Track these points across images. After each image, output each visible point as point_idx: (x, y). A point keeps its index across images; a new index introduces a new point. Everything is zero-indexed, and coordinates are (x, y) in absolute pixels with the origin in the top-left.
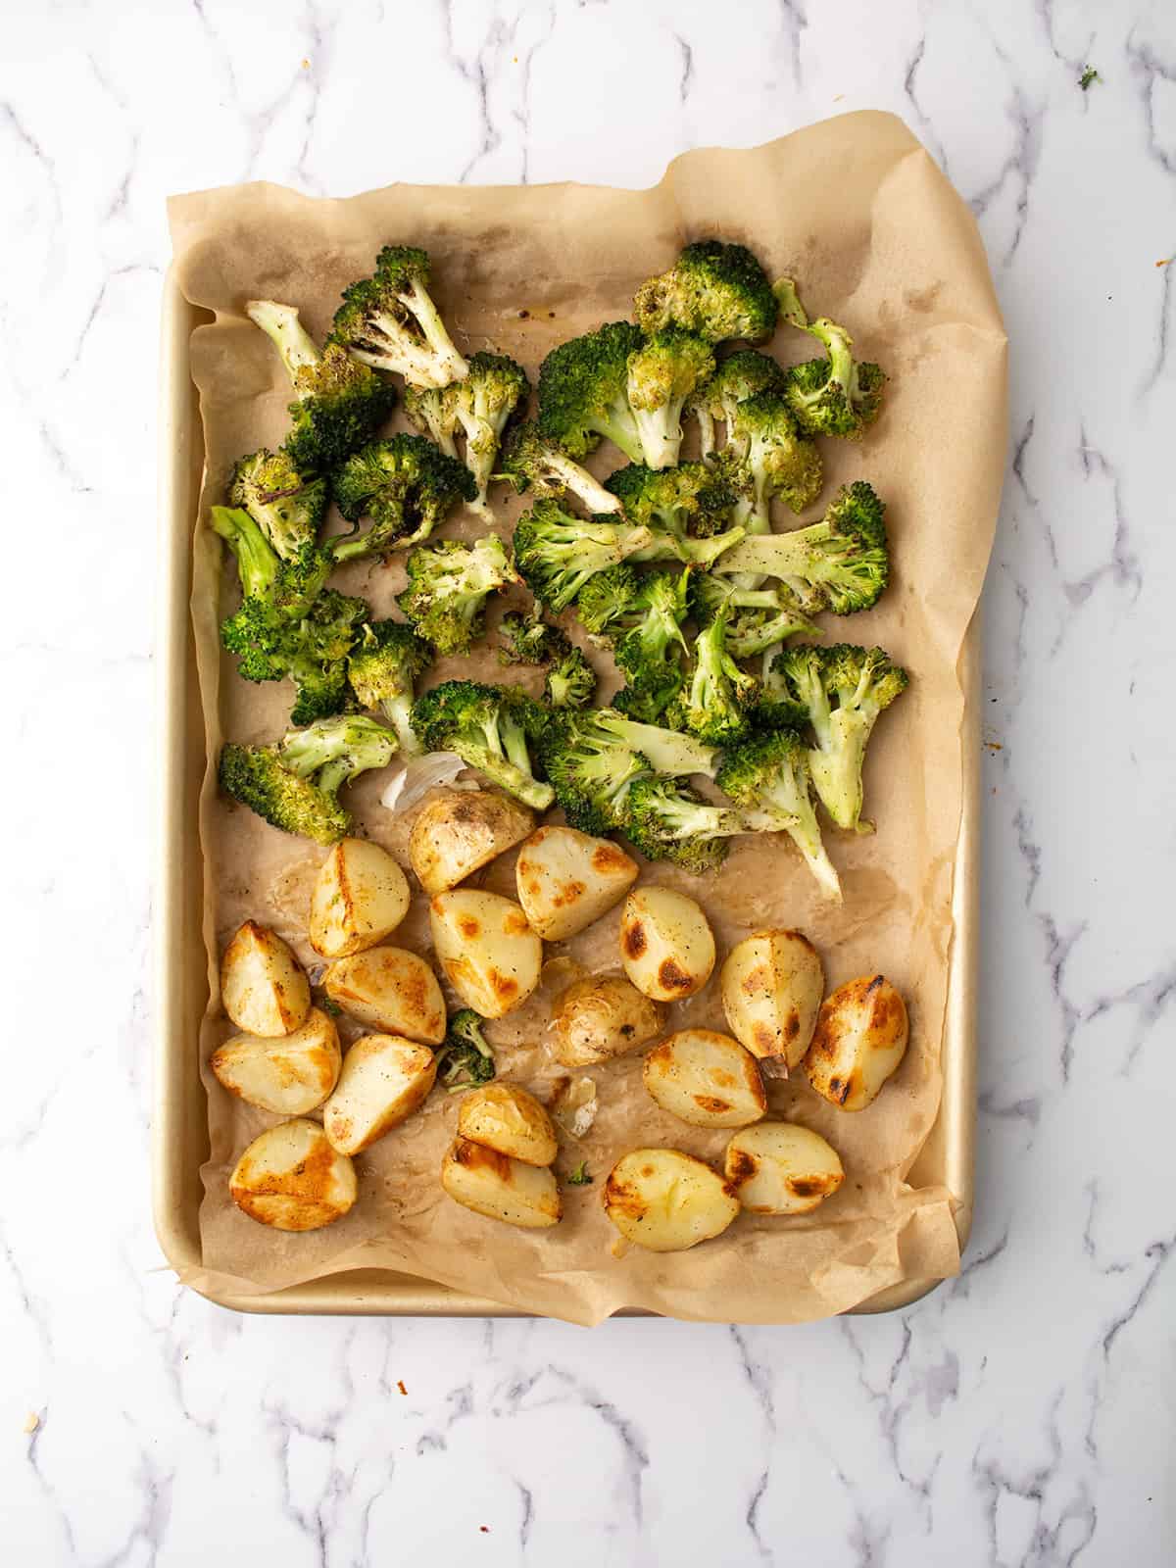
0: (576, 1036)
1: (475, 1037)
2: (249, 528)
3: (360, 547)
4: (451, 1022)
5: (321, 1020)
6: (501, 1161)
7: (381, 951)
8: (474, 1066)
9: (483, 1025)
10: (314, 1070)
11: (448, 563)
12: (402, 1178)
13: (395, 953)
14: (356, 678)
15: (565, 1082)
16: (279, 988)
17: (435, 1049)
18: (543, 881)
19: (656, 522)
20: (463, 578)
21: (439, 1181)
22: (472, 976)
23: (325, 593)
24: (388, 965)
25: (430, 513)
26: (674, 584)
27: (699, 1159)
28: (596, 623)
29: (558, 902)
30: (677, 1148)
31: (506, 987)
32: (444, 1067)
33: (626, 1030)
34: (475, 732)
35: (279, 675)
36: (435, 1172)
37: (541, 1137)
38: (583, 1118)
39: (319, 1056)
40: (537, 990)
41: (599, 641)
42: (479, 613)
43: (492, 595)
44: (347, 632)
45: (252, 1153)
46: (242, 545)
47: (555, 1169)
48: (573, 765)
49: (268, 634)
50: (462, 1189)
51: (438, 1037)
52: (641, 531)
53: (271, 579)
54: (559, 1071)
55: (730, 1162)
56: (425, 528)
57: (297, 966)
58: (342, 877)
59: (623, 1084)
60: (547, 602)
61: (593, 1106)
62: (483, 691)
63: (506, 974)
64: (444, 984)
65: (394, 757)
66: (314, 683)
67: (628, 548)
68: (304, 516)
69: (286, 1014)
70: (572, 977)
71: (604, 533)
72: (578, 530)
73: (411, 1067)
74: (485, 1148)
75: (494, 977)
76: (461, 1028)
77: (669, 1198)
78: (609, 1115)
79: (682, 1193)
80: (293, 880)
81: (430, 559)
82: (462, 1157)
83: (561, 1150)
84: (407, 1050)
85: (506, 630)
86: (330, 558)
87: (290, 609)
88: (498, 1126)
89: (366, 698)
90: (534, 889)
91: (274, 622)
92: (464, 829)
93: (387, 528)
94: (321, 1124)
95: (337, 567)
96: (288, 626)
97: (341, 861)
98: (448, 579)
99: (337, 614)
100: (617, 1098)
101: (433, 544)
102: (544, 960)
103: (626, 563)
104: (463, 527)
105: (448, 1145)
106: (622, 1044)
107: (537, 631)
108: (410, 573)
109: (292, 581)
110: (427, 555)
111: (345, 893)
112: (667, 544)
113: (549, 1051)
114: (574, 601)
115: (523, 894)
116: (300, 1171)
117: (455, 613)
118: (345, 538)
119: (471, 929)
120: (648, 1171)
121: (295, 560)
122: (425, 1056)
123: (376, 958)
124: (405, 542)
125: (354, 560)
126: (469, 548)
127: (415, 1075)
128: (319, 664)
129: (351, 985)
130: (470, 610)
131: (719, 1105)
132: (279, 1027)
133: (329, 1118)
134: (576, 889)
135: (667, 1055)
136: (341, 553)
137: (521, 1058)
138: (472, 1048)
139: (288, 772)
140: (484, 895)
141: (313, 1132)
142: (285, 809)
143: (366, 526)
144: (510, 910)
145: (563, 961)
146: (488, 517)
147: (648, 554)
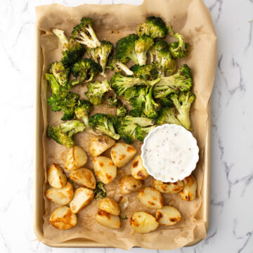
0: (124, 188)
1: (102, 188)
2: (53, 78)
3: (77, 82)
4: (97, 185)
5: (69, 185)
6: (108, 215)
7: (82, 169)
8: (102, 194)
9: (104, 185)
10: (67, 195)
11: (96, 86)
12: (86, 218)
13: (85, 169)
14: (76, 112)
15: (122, 197)
16: (60, 178)
17: (94, 190)
18: (117, 155)
19: (141, 77)
20: (100, 89)
21: (95, 219)
22: (102, 175)
23: (70, 92)
24: (83, 172)
25: (92, 75)
26: (145, 90)
27: (150, 214)
28: (128, 99)
29: (120, 159)
30: (146, 211)
31: (109, 177)
32: (96, 194)
33: (135, 186)
34: (102, 124)
35: (60, 110)
36: (94, 217)
37: (117, 209)
38: (126, 205)
39: (69, 192)
40: (116, 178)
41: (129, 102)
42: (103, 97)
43: (106, 93)
44: (74, 101)
45: (54, 213)
46: (52, 82)
47: (119, 216)
48: (123, 129)
49: (58, 101)
50: (100, 220)
51: (94, 188)
52: (138, 79)
53: (58, 89)
54: (120, 195)
55: (157, 214)
56: (91, 78)
57: (64, 173)
58: (73, 153)
59: (134, 198)
60: (118, 94)
61: (127, 203)
62: (104, 115)
63: (109, 175)
64: (96, 177)
65: (84, 130)
66: (67, 112)
67: (135, 83)
68: (65, 76)
69: (62, 183)
70: (123, 175)
71: (130, 79)
72: (124, 79)
73: (88, 194)
74: (104, 212)
75: (107, 175)
76: (99, 186)
77: (144, 222)
78: (131, 205)
79: (147, 221)
80: (63, 154)
81: (92, 85)
82: (100, 214)
83: (121, 212)
84: (88, 191)
85: (109, 100)
86: (71, 85)
87: (62, 96)
88: (107, 207)
89: (78, 116)
90: (115, 157)
91: (59, 99)
92: (101, 144)
93: (83, 78)
94: (69, 207)
95: (73, 87)
96: (62, 100)
97: (74, 151)
98: (96, 90)
99: (72, 97)
100: (133, 201)
101: (93, 82)
102: (117, 171)
103: (135, 86)
104: (99, 78)
105: (96, 211)
106: (134, 189)
107: (116, 101)
108: (88, 88)
109: (63, 90)
110: (92, 84)
111: (74, 157)
112: (143, 82)
113: (118, 191)
114: (124, 94)
115: (112, 158)
116: (65, 217)
117: (98, 97)
118: (74, 81)
119: (102, 165)
120: (139, 217)
121: (64, 85)
122: (91, 192)
123: (81, 171)
124: (87, 81)
125: (76, 85)
126: (101, 83)
127: (89, 196)
128: (68, 108)
129: (75, 176)
130: (101, 96)
131: (153, 204)
132: (60, 186)
133: (71, 205)
134: (124, 156)
135: (143, 192)
136: (73, 84)
137: (112, 192)
138: (102, 190)
139: (62, 133)
140: (104, 158)
141: (67, 208)
142: (61, 140)
143: (78, 78)
144: (109, 161)
145: (121, 171)
146: (105, 76)
147: (139, 84)
